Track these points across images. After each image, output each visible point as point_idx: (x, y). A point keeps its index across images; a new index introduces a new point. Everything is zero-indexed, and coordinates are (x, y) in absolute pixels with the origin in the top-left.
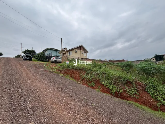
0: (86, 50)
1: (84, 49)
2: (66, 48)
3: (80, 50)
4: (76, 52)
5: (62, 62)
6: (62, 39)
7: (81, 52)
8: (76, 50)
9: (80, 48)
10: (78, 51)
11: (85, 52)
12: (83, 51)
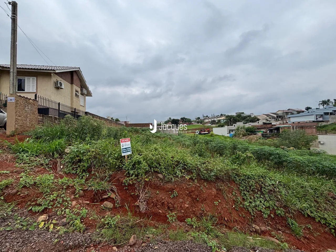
0: (87, 88)
1: (83, 86)
3: (72, 83)
4: (58, 88)
5: (9, 129)
6: (14, 6)
7: (74, 92)
8: (60, 79)
9: (69, 76)
10: (65, 85)
11: (82, 94)
12: (79, 89)
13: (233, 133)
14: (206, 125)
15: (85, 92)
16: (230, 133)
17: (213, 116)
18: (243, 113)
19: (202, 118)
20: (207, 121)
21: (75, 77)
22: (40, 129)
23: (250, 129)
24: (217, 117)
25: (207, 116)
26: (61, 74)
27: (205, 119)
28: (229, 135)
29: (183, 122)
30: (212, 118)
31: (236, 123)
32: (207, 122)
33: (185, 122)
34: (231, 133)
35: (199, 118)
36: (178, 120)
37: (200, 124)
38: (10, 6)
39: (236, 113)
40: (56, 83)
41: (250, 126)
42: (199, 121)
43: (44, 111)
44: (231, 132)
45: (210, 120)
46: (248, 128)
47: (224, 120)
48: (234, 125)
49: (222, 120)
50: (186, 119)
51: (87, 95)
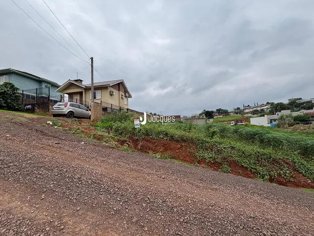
0: (128, 92)
1: (126, 91)
2: (81, 81)
3: (119, 90)
4: (111, 95)
5: (92, 118)
7: (121, 96)
8: (112, 90)
9: (118, 87)
10: (115, 92)
11: (126, 97)
12: (123, 94)
13: (277, 122)
14: (246, 115)
15: (127, 95)
16: (271, 122)
17: (256, 105)
18: (301, 99)
19: (242, 108)
20: (247, 111)
21: (121, 86)
22: (103, 118)
23: (300, 117)
24: (261, 106)
25: (249, 106)
26: (113, 86)
27: (245, 109)
28: (270, 125)
29: (219, 113)
30: (254, 108)
31: (280, 112)
32: (247, 113)
33: (221, 113)
34: (274, 123)
35: (238, 108)
36: (212, 112)
37: (239, 115)
38: (91, 60)
39: (289, 100)
40: (110, 92)
41: (302, 114)
42: (238, 111)
43: (105, 109)
44: (273, 121)
45: (251, 110)
46: (297, 116)
47: (267, 109)
48: (277, 113)
49: (266, 109)
50: (222, 110)
51: (129, 97)
